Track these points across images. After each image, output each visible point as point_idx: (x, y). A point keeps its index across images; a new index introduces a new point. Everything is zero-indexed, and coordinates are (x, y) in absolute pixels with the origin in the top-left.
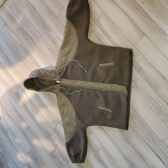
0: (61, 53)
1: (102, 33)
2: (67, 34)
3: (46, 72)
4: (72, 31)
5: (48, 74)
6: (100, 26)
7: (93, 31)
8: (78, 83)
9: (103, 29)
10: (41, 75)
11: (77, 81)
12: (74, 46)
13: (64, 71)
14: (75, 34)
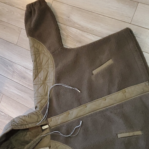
0: (36, 84)
1: (81, 32)
2: (35, 54)
3: (24, 118)
4: (40, 49)
5: (27, 119)
6: (74, 25)
7: (67, 36)
8: (74, 113)
9: (79, 26)
10: (17, 125)
11: (71, 112)
12: (50, 66)
13: (48, 106)
14: (46, 51)
